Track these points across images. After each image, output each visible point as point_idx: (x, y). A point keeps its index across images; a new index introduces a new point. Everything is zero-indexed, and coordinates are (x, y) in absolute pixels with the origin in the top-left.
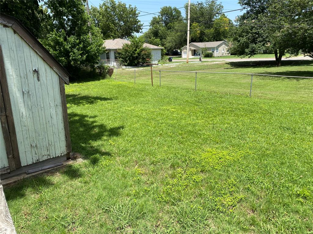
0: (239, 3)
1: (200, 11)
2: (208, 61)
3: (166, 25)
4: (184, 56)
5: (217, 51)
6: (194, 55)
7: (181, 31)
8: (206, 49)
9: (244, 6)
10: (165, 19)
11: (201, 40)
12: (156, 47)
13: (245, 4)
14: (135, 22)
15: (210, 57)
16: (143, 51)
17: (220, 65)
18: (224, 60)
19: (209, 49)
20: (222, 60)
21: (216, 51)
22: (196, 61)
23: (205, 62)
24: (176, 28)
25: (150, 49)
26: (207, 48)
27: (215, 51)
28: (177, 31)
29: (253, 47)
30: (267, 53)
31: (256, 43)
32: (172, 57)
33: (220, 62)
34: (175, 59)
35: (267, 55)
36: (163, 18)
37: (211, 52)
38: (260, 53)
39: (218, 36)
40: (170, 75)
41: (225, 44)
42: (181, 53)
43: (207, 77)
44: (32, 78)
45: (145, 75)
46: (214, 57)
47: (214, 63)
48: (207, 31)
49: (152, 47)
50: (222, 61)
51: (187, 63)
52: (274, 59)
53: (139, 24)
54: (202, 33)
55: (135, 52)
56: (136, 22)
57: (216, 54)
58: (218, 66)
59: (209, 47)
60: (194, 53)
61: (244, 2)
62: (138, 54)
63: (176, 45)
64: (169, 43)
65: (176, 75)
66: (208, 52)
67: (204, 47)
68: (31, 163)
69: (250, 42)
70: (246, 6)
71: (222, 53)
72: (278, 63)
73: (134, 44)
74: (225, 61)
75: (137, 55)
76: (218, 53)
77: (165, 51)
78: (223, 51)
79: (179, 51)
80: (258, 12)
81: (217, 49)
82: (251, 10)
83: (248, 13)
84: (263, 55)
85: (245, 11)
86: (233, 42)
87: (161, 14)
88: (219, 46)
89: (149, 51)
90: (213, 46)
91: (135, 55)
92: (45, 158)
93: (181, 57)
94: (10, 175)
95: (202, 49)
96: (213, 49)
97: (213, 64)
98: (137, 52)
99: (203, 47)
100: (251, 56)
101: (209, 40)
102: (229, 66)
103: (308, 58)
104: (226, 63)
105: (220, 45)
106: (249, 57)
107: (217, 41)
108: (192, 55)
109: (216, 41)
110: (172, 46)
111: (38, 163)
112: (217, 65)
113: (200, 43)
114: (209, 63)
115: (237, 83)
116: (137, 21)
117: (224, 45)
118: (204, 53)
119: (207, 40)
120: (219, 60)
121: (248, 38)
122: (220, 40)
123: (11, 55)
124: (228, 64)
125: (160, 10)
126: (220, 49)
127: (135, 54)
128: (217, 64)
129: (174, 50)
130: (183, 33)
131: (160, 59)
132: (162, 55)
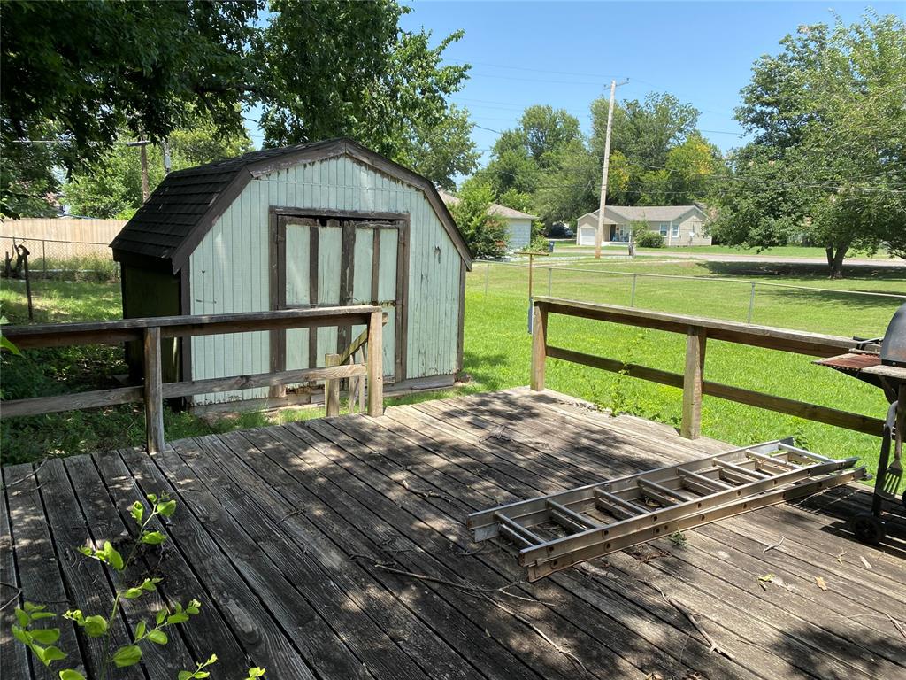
0: (737, 118)
1: (632, 122)
2: (651, 257)
3: (537, 156)
4: (584, 239)
5: (675, 233)
6: (611, 240)
7: (578, 173)
8: (646, 225)
9: (749, 125)
10: (534, 139)
11: (631, 200)
12: (519, 214)
13: (753, 121)
14: (462, 145)
15: (656, 247)
16: (488, 222)
17: (684, 268)
18: (694, 256)
19: (654, 224)
20: (688, 256)
21: (671, 230)
22: (618, 253)
23: (644, 257)
24: (563, 164)
25: (504, 219)
26: (649, 222)
27: (670, 232)
28: (566, 173)
29: (769, 226)
30: (814, 246)
31: (776, 218)
32: (553, 242)
33: (683, 261)
34: (560, 247)
35: (815, 248)
36: (529, 136)
37: (657, 232)
38: (794, 244)
39: (679, 192)
40: (561, 283)
41: (698, 214)
42: (575, 231)
43: (652, 291)
44: (433, 258)
45: (497, 279)
46: (666, 247)
47: (669, 261)
48: (649, 177)
49: (509, 213)
50: (689, 259)
51: (598, 257)
52: (826, 261)
53: (471, 152)
54: (635, 183)
55: (469, 224)
56: (464, 146)
57: (670, 239)
58: (680, 270)
59: (652, 219)
60: (612, 233)
61: (748, 116)
62: (477, 228)
63: (561, 209)
64: (545, 203)
65: (574, 283)
66: (651, 232)
67: (641, 219)
68: (416, 376)
69: (763, 213)
70: (754, 125)
71: (689, 239)
72: (834, 269)
73: (469, 204)
74: (695, 259)
75: (472, 231)
76: (678, 236)
77: (540, 226)
78: (692, 234)
79: (567, 226)
80: (783, 143)
81: (675, 227)
82: (769, 137)
83: (759, 142)
84: (804, 248)
85: (751, 138)
86: (720, 209)
87: (525, 125)
88: (681, 219)
89: (503, 223)
90: (663, 219)
91: (469, 232)
92: (432, 373)
93: (574, 242)
94: (393, 388)
95: (635, 223)
96: (665, 226)
97: (666, 265)
98: (473, 223)
99: (637, 219)
100: (762, 250)
101: (654, 200)
102: (707, 271)
103: (898, 262)
104: (699, 265)
105: (684, 215)
106: (759, 252)
107: (675, 203)
108: (606, 240)
109: (674, 205)
110: (550, 213)
111: (423, 378)
112: (676, 268)
113: (629, 208)
114: (656, 262)
115: (724, 307)
116: (468, 143)
117: (695, 217)
118: (638, 236)
119: (649, 200)
120: (679, 256)
121: (758, 202)
122: (684, 202)
123: (418, 227)
124: (704, 266)
125: (521, 115)
126: (683, 226)
127: (470, 229)
128: (676, 265)
129: (554, 224)
130: (583, 179)
131: (528, 243)
132: (533, 235)
